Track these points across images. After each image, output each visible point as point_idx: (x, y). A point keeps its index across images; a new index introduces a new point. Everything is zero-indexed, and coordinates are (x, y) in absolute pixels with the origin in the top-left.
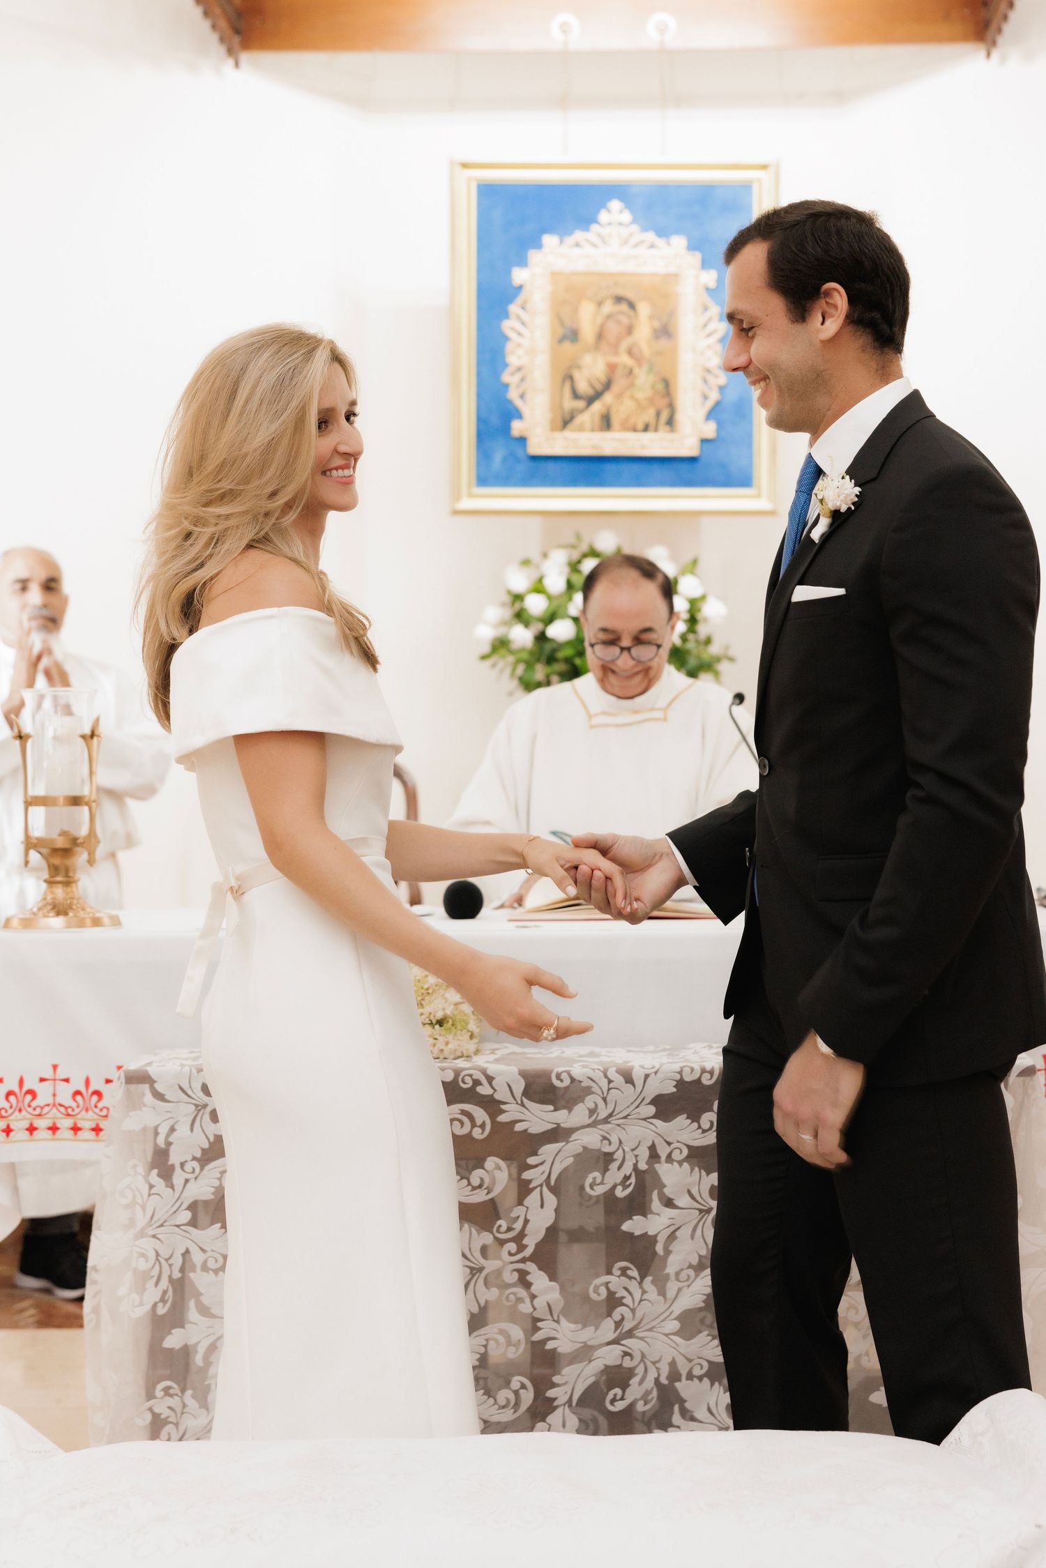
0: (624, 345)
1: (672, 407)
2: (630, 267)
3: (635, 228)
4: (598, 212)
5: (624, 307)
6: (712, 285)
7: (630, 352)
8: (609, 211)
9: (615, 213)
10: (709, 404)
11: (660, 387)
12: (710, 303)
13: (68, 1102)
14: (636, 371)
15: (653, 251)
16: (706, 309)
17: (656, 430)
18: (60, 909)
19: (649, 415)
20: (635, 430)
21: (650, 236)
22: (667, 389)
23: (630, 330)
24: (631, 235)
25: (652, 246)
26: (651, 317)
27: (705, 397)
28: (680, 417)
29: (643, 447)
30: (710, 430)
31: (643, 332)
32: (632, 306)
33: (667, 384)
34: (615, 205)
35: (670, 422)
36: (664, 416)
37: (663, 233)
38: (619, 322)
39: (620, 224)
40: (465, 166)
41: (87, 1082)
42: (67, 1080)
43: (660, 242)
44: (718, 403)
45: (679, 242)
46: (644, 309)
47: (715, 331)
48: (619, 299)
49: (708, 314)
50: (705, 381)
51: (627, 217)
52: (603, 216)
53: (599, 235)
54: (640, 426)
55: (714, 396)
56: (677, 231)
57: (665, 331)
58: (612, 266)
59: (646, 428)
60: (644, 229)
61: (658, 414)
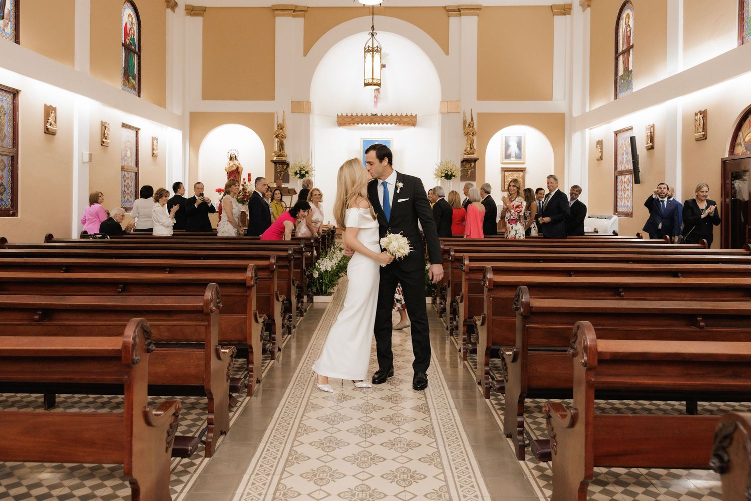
40: (362, 138)
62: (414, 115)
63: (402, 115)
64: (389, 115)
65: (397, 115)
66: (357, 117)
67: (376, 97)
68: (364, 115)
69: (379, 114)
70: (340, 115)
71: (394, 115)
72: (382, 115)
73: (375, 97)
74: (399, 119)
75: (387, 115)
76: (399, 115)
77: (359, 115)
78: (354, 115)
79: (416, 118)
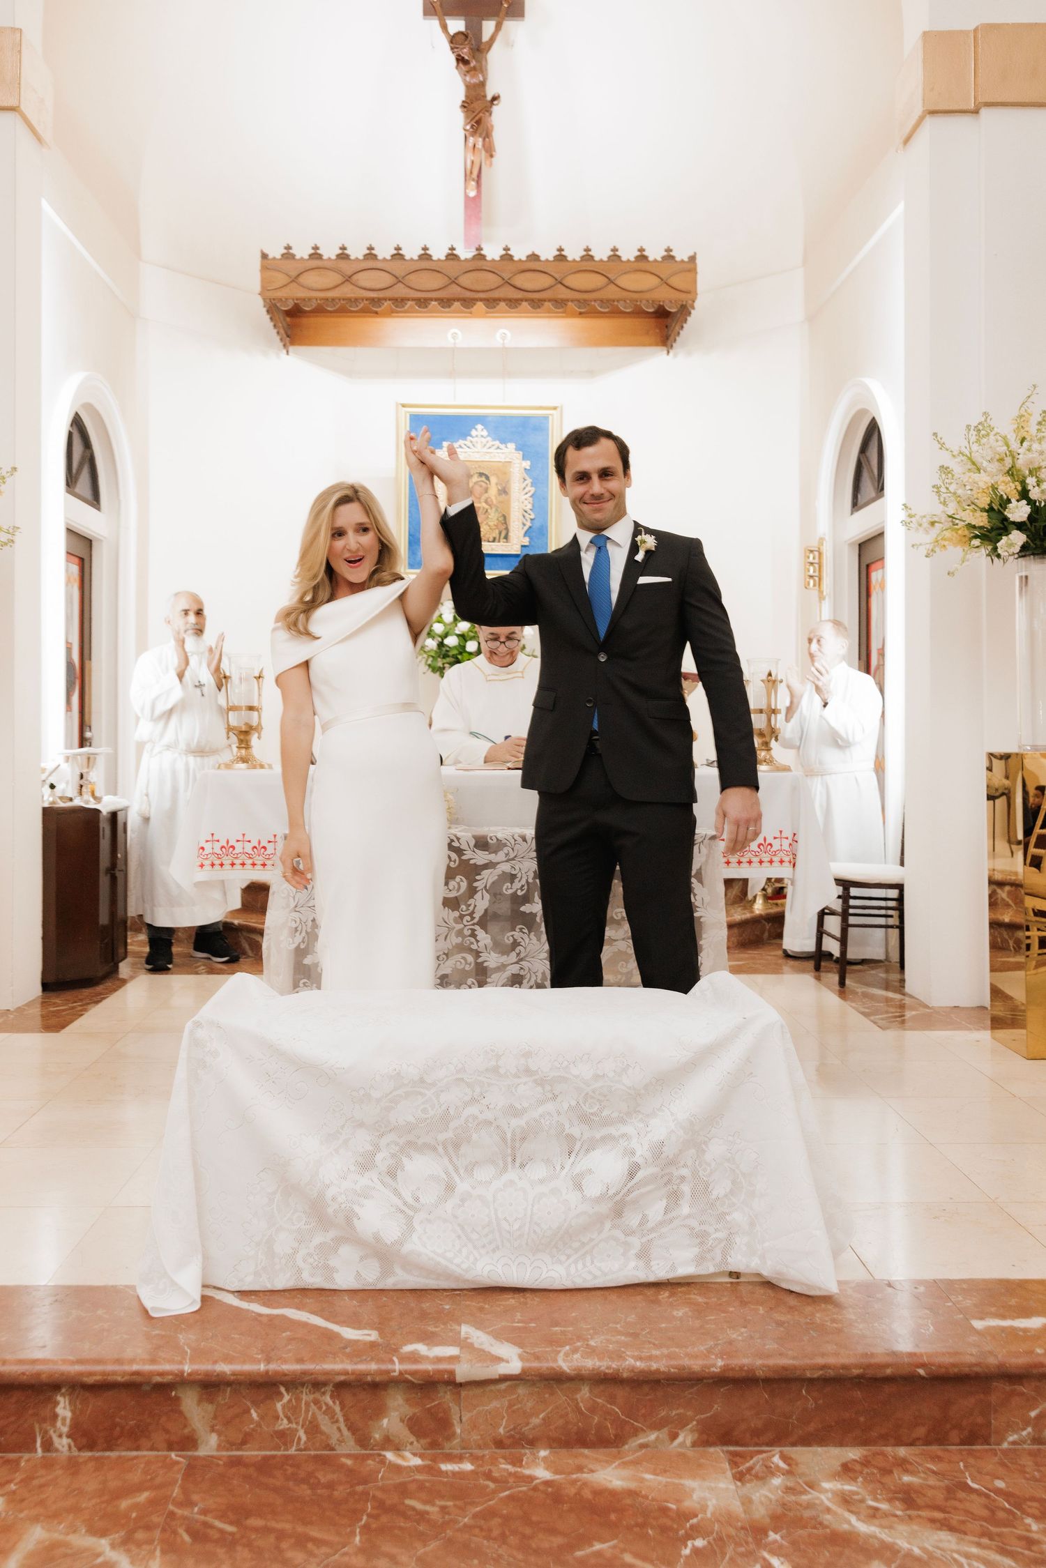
0: (483, 498)
1: (507, 529)
2: (487, 458)
3: (489, 438)
4: (471, 430)
5: (483, 479)
6: (528, 468)
7: (486, 502)
8: (476, 429)
9: (480, 431)
10: (526, 528)
11: (501, 519)
12: (527, 477)
13: (250, 851)
14: (489, 511)
15: (499, 451)
16: (525, 480)
17: (499, 542)
18: (244, 760)
19: (496, 534)
20: (489, 541)
21: (497, 443)
22: (505, 520)
23: (486, 490)
24: (487, 442)
25: (498, 448)
26: (497, 484)
27: (524, 525)
28: (511, 534)
29: (492, 550)
30: (526, 541)
31: (493, 491)
32: (487, 478)
33: (505, 517)
34: (479, 427)
35: (506, 537)
36: (503, 535)
37: (503, 441)
38: (481, 486)
39: (482, 436)
40: (404, 406)
41: (259, 842)
42: (249, 841)
43: (502, 446)
44: (530, 527)
45: (512, 446)
46: (493, 480)
47: (530, 491)
48: (481, 474)
49: (526, 482)
50: (524, 516)
51: (485, 433)
52: (474, 433)
53: (471, 442)
54: (491, 539)
55: (528, 524)
56: (511, 441)
57: (504, 491)
58: (477, 457)
59: (494, 541)
60: (494, 440)
61: (500, 533)
62: (681, 255)
63: (615, 257)
64: (548, 254)
65: (588, 257)
66: (370, 264)
67: (475, 176)
68: (411, 252)
69: (493, 252)
70: (276, 252)
71: (574, 254)
72: (507, 257)
73: (467, 176)
74: (599, 281)
75: (534, 257)
76: (601, 254)
77: (384, 252)
78: (357, 252)
79: (693, 271)
